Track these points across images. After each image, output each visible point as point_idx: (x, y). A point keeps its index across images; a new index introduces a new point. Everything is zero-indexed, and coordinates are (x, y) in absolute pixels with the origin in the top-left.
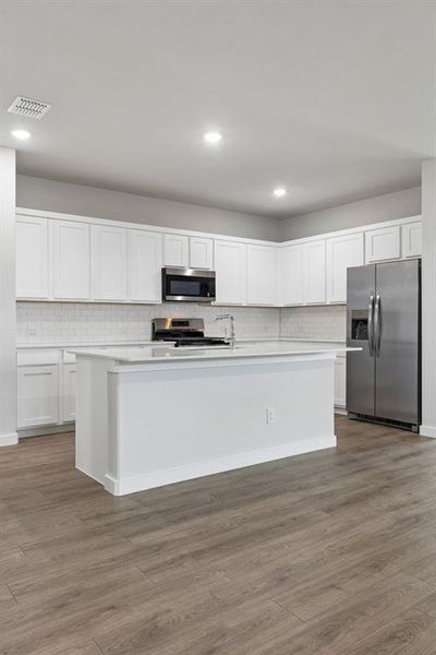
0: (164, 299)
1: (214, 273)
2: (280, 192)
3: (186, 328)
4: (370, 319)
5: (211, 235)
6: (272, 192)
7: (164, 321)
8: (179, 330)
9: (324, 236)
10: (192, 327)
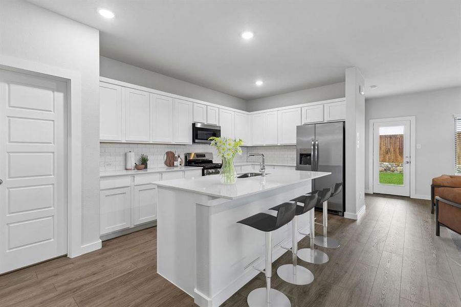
0: (194, 142)
1: (220, 127)
2: (259, 83)
3: (204, 158)
4: (312, 153)
5: (219, 106)
6: (254, 83)
7: (190, 154)
8: (199, 160)
9: (277, 109)
10: (207, 158)
